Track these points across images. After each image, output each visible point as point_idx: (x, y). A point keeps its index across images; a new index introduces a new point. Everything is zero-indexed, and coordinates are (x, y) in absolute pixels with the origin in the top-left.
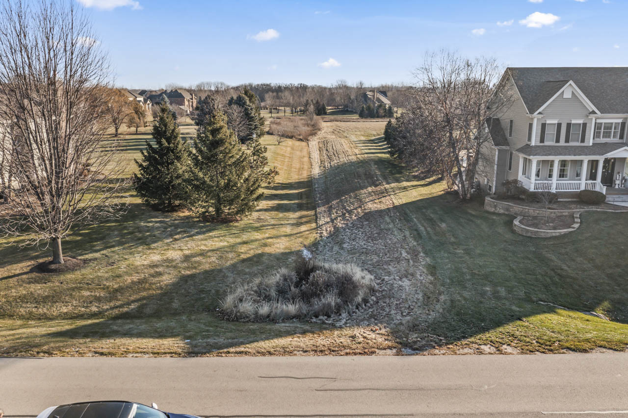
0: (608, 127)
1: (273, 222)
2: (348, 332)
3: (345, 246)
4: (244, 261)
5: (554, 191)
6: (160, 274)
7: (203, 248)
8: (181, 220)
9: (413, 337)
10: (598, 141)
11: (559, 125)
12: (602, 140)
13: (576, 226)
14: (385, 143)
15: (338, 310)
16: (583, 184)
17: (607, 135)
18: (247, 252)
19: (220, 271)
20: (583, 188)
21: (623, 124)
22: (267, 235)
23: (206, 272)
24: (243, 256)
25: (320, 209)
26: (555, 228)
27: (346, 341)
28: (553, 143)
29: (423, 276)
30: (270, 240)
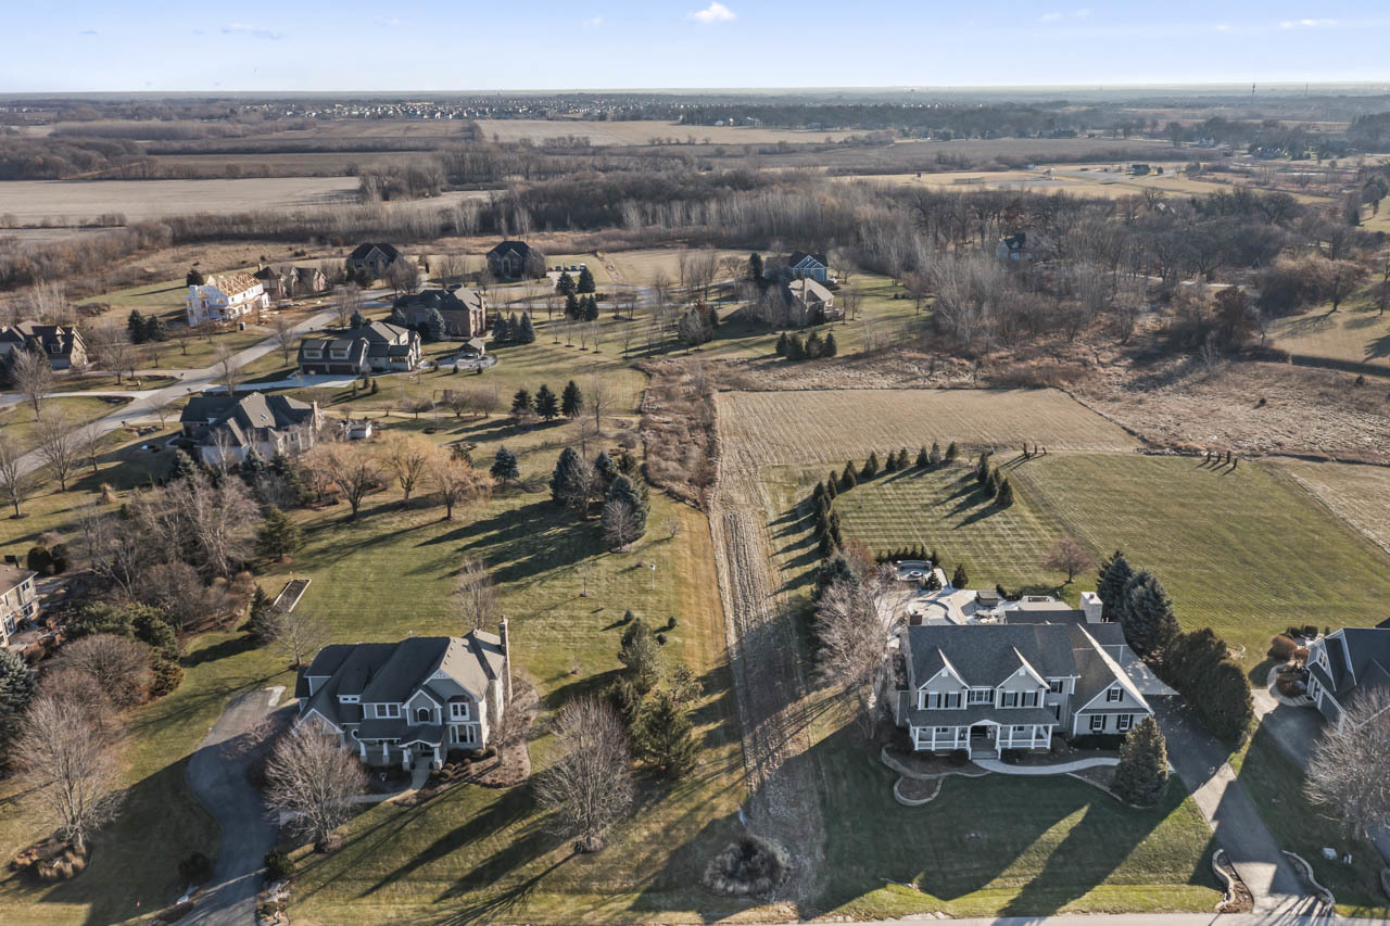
0: (980, 693)
1: (711, 770)
2: (776, 907)
3: (771, 810)
4: (704, 831)
5: (933, 749)
6: (655, 852)
7: (672, 818)
8: (640, 774)
9: (807, 911)
10: (971, 703)
11: (940, 696)
12: (976, 703)
13: (934, 795)
14: (812, 530)
15: (771, 887)
16: (956, 745)
17: (979, 699)
18: (703, 819)
19: (691, 845)
20: (956, 747)
21: (992, 692)
22: (711, 794)
23: (682, 847)
24: (702, 827)
25: (747, 741)
26: (919, 798)
27: (775, 914)
28: (935, 708)
29: (819, 854)
30: (714, 801)
